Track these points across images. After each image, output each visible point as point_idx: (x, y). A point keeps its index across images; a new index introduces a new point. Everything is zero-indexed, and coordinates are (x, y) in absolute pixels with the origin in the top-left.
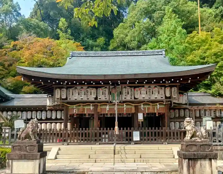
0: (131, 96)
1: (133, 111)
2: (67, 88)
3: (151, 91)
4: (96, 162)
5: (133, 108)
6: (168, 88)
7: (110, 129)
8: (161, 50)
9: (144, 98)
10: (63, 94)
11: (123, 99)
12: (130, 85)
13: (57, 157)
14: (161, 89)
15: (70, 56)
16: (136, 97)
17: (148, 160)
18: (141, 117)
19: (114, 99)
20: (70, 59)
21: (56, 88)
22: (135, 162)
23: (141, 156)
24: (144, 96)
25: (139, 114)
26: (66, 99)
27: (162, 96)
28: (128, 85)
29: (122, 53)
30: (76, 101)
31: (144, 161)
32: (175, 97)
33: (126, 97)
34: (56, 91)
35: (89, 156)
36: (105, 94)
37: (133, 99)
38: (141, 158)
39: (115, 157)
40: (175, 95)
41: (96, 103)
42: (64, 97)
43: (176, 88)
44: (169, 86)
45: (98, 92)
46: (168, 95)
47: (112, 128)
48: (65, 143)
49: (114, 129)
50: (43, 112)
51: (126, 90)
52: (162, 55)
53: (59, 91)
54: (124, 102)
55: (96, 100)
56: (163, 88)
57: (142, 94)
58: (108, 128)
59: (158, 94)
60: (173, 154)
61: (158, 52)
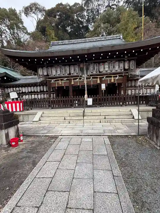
0: (97, 70)
1: (99, 82)
2: (47, 67)
3: (113, 65)
4: (69, 123)
5: (98, 80)
6: (126, 62)
7: (81, 97)
8: (119, 35)
9: (107, 71)
10: (44, 72)
11: (91, 73)
12: (96, 61)
13: (41, 119)
14: (122, 62)
15: (51, 45)
16: (100, 71)
17: (112, 121)
18: (103, 86)
19: (83, 73)
20: (51, 47)
21: (39, 67)
22: (100, 122)
23: (105, 117)
24: (107, 69)
25: (102, 85)
26: (48, 75)
27: (121, 69)
28: (94, 61)
29: (89, 40)
30: (55, 77)
31: (108, 122)
32: (132, 68)
33: (92, 71)
34: (39, 70)
35: (65, 118)
36: (76, 70)
37: (98, 73)
38: (105, 119)
39: (84, 119)
40: (133, 67)
41: (70, 77)
42: (45, 74)
43: (134, 61)
44: (128, 60)
45: (71, 69)
46: (127, 67)
47: (82, 96)
48: (50, 108)
49: (84, 97)
50: (38, 87)
51: (93, 65)
52: (120, 38)
53: (41, 70)
54: (91, 76)
55: (70, 75)
56: (123, 62)
57: (105, 68)
58: (80, 96)
59: (118, 67)
60: (132, 115)
61: (117, 37)
